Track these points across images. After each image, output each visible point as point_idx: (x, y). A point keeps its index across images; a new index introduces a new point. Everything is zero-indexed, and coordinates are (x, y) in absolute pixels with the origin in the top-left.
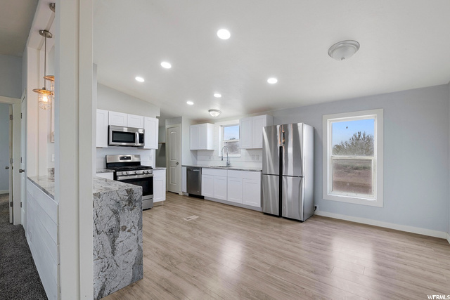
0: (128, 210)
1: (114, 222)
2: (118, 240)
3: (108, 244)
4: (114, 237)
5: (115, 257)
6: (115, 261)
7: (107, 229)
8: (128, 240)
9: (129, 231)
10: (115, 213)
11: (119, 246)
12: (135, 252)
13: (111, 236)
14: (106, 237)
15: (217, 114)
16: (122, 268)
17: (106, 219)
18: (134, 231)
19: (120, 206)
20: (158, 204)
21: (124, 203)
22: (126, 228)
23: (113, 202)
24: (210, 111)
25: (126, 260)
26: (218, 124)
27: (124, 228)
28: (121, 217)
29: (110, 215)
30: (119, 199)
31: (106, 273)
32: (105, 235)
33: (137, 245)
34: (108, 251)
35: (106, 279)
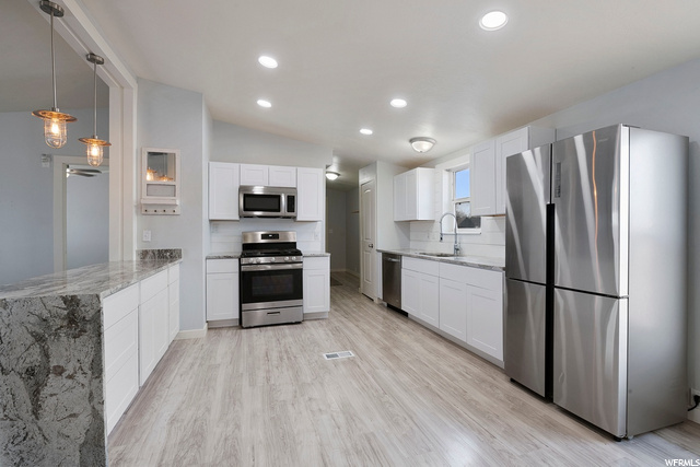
0: (68, 335)
1: (35, 356)
2: (45, 391)
3: (23, 395)
4: (37, 384)
5: (40, 423)
6: (40, 429)
7: (22, 366)
8: (68, 394)
9: (70, 377)
10: (39, 339)
11: (48, 404)
12: (85, 420)
13: (32, 382)
14: (20, 383)
15: (426, 146)
16: (56, 445)
17: (20, 350)
18: (80, 377)
19: (49, 327)
20: (317, 317)
21: (59, 322)
22: (63, 370)
23: (33, 319)
24: (411, 141)
25: (65, 431)
26: (441, 168)
27: (59, 371)
28: (53, 349)
29: (28, 343)
30: (46, 314)
31: (22, 447)
32: (17, 378)
33: (89, 408)
34: (24, 407)
35: (22, 459)
